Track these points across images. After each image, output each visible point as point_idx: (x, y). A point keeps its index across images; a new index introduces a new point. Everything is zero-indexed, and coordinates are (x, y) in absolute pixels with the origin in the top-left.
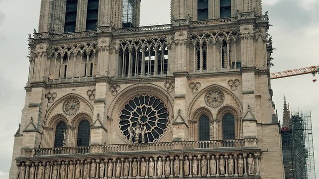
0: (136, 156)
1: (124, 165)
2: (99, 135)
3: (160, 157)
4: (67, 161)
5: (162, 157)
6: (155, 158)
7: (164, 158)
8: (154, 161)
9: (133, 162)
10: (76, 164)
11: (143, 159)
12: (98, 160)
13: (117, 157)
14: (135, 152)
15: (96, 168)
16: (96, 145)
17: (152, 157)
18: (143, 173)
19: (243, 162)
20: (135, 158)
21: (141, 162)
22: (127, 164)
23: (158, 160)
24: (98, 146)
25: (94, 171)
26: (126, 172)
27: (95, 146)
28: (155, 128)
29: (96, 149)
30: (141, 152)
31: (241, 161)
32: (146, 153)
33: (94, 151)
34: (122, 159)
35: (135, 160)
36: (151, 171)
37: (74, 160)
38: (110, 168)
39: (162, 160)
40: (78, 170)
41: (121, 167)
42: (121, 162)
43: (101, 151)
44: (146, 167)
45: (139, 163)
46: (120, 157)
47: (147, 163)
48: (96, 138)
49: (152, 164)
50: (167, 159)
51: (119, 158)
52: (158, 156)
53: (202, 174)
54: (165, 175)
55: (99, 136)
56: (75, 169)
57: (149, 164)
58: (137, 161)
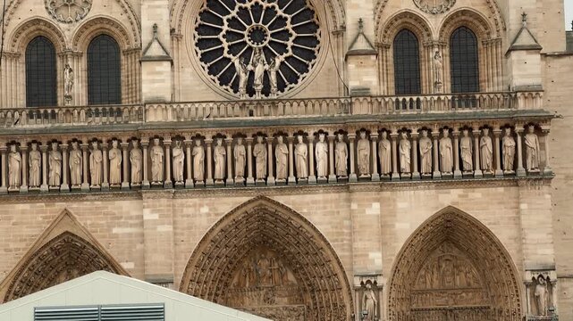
0: (263, 131)
1: (232, 150)
2: (162, 77)
3: (321, 132)
4: (85, 140)
5: (326, 134)
6: (311, 136)
7: (331, 135)
8: (306, 141)
9: (255, 143)
10: (110, 147)
11: (280, 139)
12: (168, 141)
13: (215, 134)
14: (258, 122)
15: (164, 158)
16: (159, 102)
17: (301, 133)
18: (281, 169)
19: (514, 144)
20: (260, 134)
21: (275, 144)
22: (240, 149)
23: (317, 139)
24: (163, 106)
25: (161, 165)
26: (240, 168)
27: (155, 106)
28: (286, 58)
29: (159, 112)
30: (274, 121)
31: (509, 142)
32: (288, 123)
33: (155, 116)
34: (229, 138)
35: (260, 139)
36: (302, 165)
37: (104, 139)
38: (199, 157)
39: (327, 140)
40: (115, 164)
41: (226, 157)
42: (225, 145)
43: (171, 118)
44: (288, 155)
45: (270, 147)
46: (223, 133)
47: (291, 146)
48: (156, 85)
49: (302, 148)
50: (340, 136)
51: (219, 136)
52: (316, 131)
53: (423, 170)
54: (335, 173)
55: (163, 81)
56: (109, 161)
57: (294, 148)
58: (265, 142)
